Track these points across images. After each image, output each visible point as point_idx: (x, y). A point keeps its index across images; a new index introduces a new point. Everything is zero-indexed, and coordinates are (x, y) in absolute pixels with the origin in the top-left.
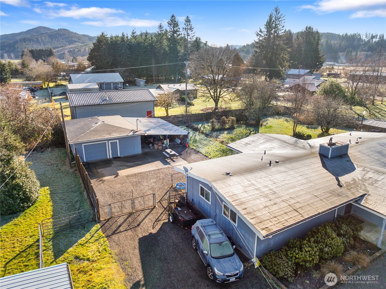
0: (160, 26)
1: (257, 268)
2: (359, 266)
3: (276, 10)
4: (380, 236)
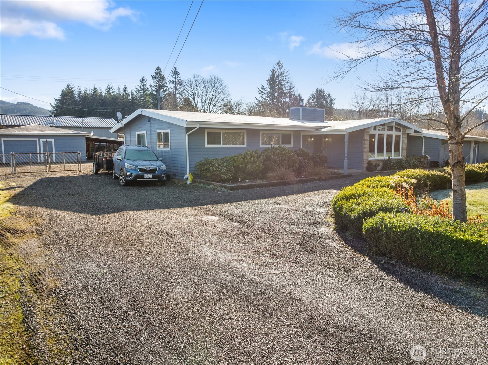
0: (143, 80)
1: (190, 184)
2: (315, 177)
3: (279, 64)
4: (344, 159)
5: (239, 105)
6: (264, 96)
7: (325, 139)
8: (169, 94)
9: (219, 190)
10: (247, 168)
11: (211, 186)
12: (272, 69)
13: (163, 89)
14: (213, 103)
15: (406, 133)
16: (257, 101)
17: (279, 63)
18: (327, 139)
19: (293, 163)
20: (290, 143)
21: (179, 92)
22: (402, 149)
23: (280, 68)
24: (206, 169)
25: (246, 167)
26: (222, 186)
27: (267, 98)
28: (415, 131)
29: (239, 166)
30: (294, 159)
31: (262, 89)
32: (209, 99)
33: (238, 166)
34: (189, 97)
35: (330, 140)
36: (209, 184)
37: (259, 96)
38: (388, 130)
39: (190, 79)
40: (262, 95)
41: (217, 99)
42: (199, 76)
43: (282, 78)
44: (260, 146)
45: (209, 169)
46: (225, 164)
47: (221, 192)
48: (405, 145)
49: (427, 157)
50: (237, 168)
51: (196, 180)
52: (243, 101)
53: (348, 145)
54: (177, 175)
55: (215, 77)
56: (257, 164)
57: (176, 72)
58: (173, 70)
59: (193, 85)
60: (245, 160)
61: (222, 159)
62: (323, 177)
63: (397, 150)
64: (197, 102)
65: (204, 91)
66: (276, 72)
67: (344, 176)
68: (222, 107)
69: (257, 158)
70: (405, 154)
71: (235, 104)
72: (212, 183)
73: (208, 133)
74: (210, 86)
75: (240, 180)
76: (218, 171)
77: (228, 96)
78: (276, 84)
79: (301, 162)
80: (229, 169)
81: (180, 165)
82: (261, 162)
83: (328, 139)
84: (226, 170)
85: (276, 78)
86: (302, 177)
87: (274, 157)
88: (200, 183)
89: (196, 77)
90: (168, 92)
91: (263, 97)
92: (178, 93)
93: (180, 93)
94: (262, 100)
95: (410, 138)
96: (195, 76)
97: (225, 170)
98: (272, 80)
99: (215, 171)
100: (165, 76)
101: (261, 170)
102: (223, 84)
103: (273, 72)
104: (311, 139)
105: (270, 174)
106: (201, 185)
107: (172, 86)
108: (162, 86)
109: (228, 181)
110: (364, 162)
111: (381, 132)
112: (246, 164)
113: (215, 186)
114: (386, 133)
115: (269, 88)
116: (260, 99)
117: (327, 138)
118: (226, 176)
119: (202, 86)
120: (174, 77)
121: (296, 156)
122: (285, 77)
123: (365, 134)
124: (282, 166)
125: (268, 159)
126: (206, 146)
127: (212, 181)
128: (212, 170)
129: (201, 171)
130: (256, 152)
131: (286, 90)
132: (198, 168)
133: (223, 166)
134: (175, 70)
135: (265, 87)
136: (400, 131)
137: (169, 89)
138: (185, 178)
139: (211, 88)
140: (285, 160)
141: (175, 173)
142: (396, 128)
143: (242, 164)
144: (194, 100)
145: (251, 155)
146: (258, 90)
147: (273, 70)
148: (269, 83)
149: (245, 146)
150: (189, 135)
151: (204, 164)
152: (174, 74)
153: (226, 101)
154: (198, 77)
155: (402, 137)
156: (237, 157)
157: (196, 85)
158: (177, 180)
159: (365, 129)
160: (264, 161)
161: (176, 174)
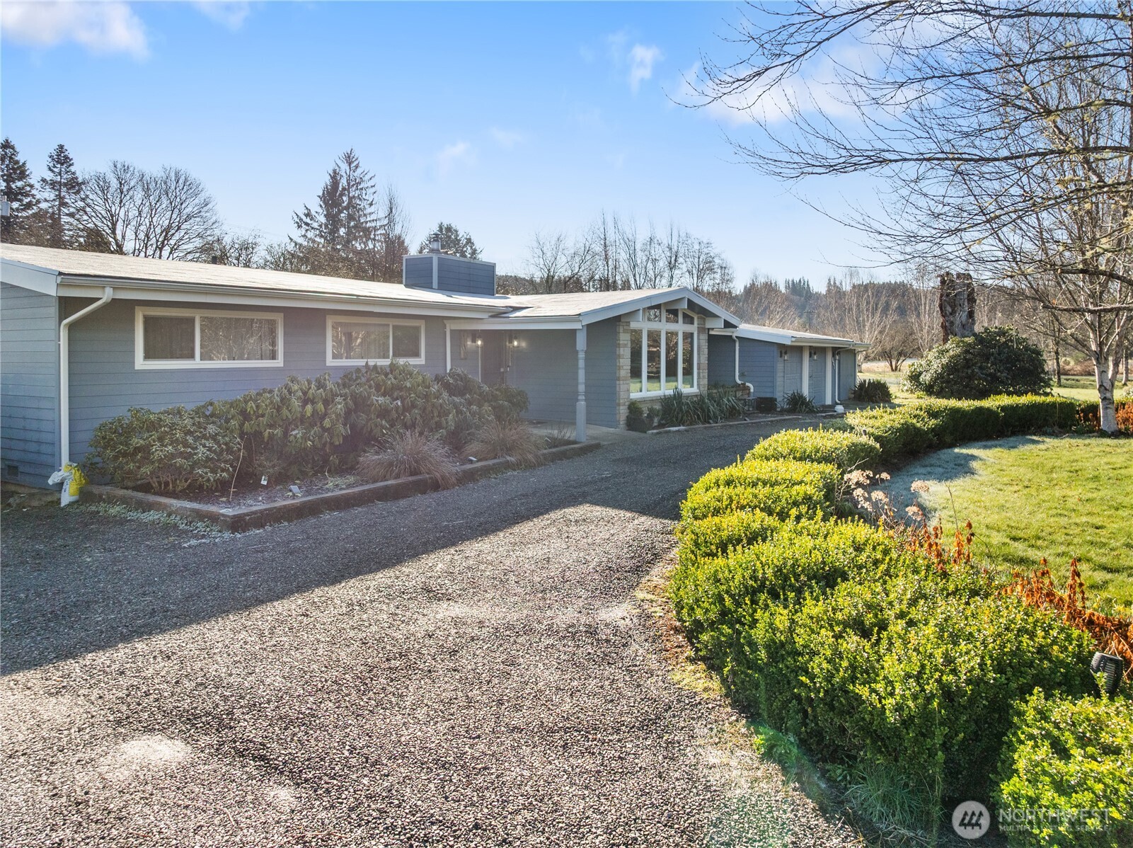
1: (71, 504)
2: (509, 458)
3: (349, 159)
4: (578, 400)
5: (247, 249)
6: (310, 234)
7: (511, 342)
8: (40, 216)
9: (186, 532)
10: (291, 438)
11: (152, 516)
12: (332, 168)
13: (21, 200)
14: (172, 242)
15: (704, 329)
16: (293, 244)
17: (349, 157)
18: (516, 343)
19: (439, 416)
20: (417, 355)
21: (72, 210)
22: (699, 369)
23: (353, 168)
24: (135, 448)
25: (286, 434)
26: (200, 516)
27: (318, 239)
28: (728, 325)
29: (261, 433)
30: (441, 405)
31: (307, 215)
32: (158, 230)
33: (258, 434)
34: (99, 224)
35: (524, 344)
36: (147, 507)
37: (297, 234)
38: (668, 320)
39: (102, 175)
40: (307, 230)
41: (182, 232)
42: (131, 169)
43: (358, 192)
44: (328, 364)
45: (145, 450)
46: (212, 429)
47: (193, 542)
48: (704, 361)
49: (748, 388)
50: (253, 441)
51: (96, 490)
52: (258, 240)
53: (586, 360)
54: (21, 469)
55: (177, 174)
56: (327, 423)
57: (61, 158)
58: (54, 153)
59: (112, 190)
60: (285, 411)
61: (198, 408)
62: (530, 456)
63: (688, 372)
64: (123, 237)
65: (146, 210)
66: (342, 176)
67: (581, 449)
68: (198, 255)
69: (326, 402)
70: (705, 382)
71: (237, 246)
72: (160, 504)
73: (148, 321)
74: (164, 199)
75: (264, 482)
76: (181, 454)
77: (214, 226)
78: (341, 205)
79: (459, 412)
80: (226, 444)
81: (34, 436)
82: (338, 415)
83: (519, 342)
84: (215, 452)
85: (341, 191)
86: (471, 462)
87: (381, 399)
88: (111, 500)
89: (122, 171)
90: (35, 210)
91: (309, 236)
92: (67, 215)
93: (72, 215)
94: (305, 243)
95: (714, 341)
96: (119, 166)
97: (210, 449)
98: (332, 196)
99: (173, 456)
100: (28, 166)
101: (337, 443)
102: (203, 194)
103: (335, 177)
104: (474, 341)
105: (370, 458)
106: (114, 510)
107: (50, 194)
108: (17, 194)
109: (220, 490)
110: (619, 405)
111: (654, 326)
112: (287, 426)
113: (169, 515)
114: (664, 327)
115: (325, 216)
116: (301, 241)
117: (516, 338)
118: (213, 471)
119: (139, 195)
120: (55, 170)
121: (445, 395)
122: (364, 192)
123: (621, 330)
124: (406, 427)
125: (359, 404)
126: (140, 363)
127: (161, 494)
128: (158, 452)
129: (116, 458)
130: (320, 385)
131: (366, 222)
132: (105, 448)
133: (204, 437)
134: (62, 152)
135: (313, 213)
136: (692, 323)
137: (38, 202)
138: (50, 482)
139: (165, 202)
140: (414, 406)
141: (15, 464)
142: (685, 316)
143: (271, 426)
144: (114, 232)
145: (305, 393)
146: (295, 217)
147: (335, 171)
148: (324, 202)
149: (279, 362)
150: (71, 327)
151: (128, 431)
152: (58, 162)
153: (210, 238)
154: (126, 169)
155: (699, 339)
156: (255, 401)
157: (122, 193)
158: (20, 490)
159: (620, 316)
160: (348, 412)
161: (16, 468)
